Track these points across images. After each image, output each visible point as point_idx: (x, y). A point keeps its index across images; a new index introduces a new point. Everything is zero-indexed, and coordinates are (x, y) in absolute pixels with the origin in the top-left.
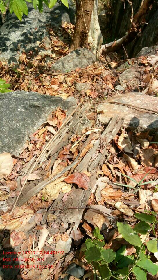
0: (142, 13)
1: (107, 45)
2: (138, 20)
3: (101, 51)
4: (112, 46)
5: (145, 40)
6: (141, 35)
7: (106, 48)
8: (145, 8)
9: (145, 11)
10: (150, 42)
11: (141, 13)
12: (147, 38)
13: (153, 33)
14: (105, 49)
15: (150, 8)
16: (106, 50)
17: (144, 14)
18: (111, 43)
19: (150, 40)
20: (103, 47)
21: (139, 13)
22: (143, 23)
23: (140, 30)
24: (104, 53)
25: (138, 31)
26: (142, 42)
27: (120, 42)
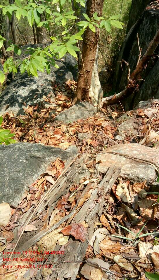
0: (139, 71)
1: (108, 98)
2: (135, 77)
3: (102, 104)
4: (112, 99)
5: (143, 93)
6: (138, 90)
7: (107, 100)
8: (140, 67)
9: (141, 70)
10: (148, 95)
11: (138, 72)
12: (145, 91)
13: (151, 87)
14: (105, 101)
15: (145, 67)
16: (106, 102)
17: (140, 72)
18: (111, 96)
19: (148, 94)
20: (104, 100)
21: (135, 71)
22: (140, 79)
23: (138, 86)
24: (105, 106)
25: (136, 87)
26: (140, 95)
27: (119, 96)
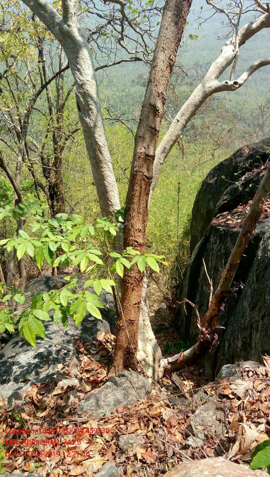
0: (213, 315)
1: (171, 359)
2: (209, 324)
3: (162, 369)
4: (177, 360)
7: (169, 363)
8: (214, 308)
9: (216, 312)
11: (211, 315)
14: (167, 365)
15: (222, 308)
16: (169, 366)
17: (215, 316)
18: (176, 356)
20: (164, 362)
21: (208, 314)
22: (217, 327)
23: (216, 337)
24: (167, 373)
25: (213, 339)
27: (189, 354)
